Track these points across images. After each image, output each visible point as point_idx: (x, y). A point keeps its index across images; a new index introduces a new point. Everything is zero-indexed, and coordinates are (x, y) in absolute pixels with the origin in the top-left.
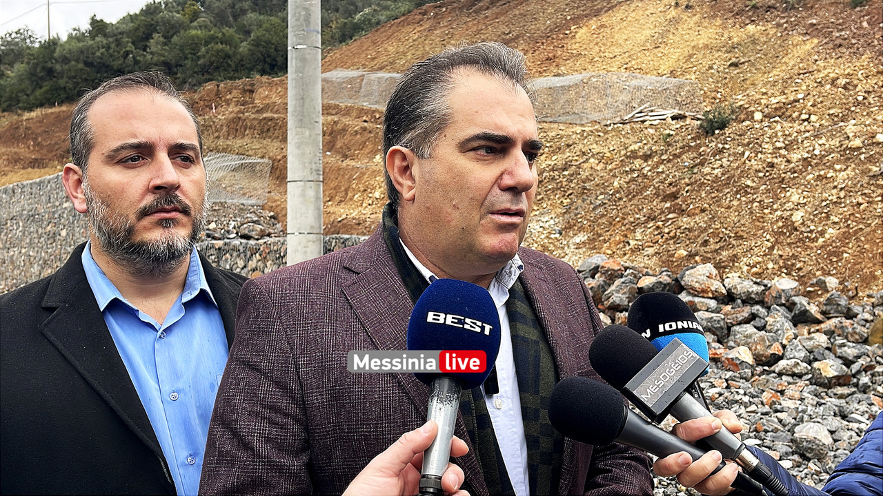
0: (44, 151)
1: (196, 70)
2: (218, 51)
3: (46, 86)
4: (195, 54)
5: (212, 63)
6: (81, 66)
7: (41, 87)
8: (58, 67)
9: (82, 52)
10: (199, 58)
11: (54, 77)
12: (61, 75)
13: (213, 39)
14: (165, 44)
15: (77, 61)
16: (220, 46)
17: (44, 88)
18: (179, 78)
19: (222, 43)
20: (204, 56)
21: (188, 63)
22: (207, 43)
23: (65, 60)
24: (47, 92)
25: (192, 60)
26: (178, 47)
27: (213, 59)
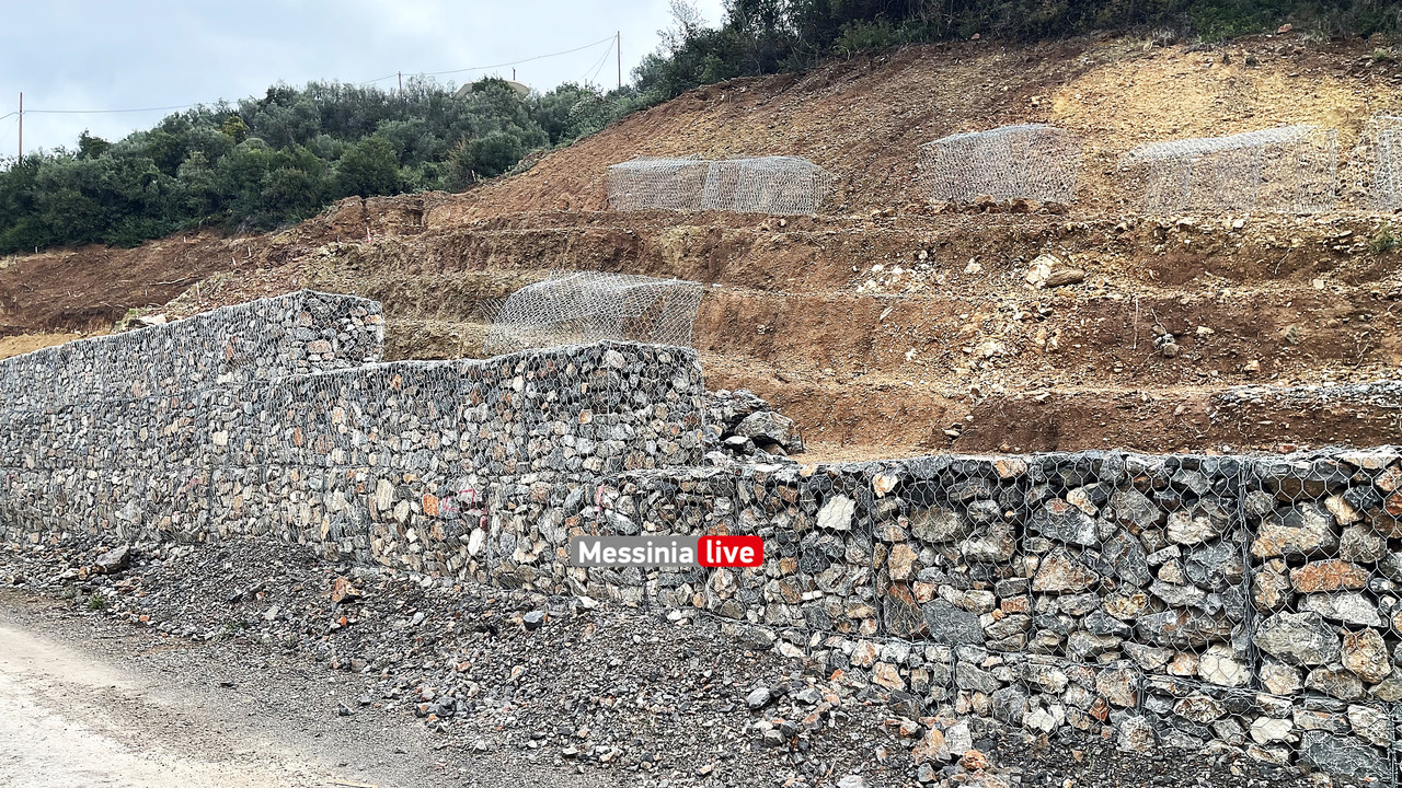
0: (23, 316)
1: (258, 203)
2: (290, 178)
3: (22, 223)
4: (255, 182)
5: (282, 195)
6: (77, 194)
7: (13, 225)
8: (42, 196)
9: (78, 174)
10: (262, 187)
11: (34, 210)
12: (46, 207)
13: (281, 161)
14: (209, 165)
15: (71, 187)
16: (293, 171)
17: (18, 227)
19: (296, 168)
20: (270, 185)
21: (245, 193)
22: (272, 168)
23: (52, 185)
24: (21, 232)
25: (251, 189)
26: (228, 171)
27: (283, 188)
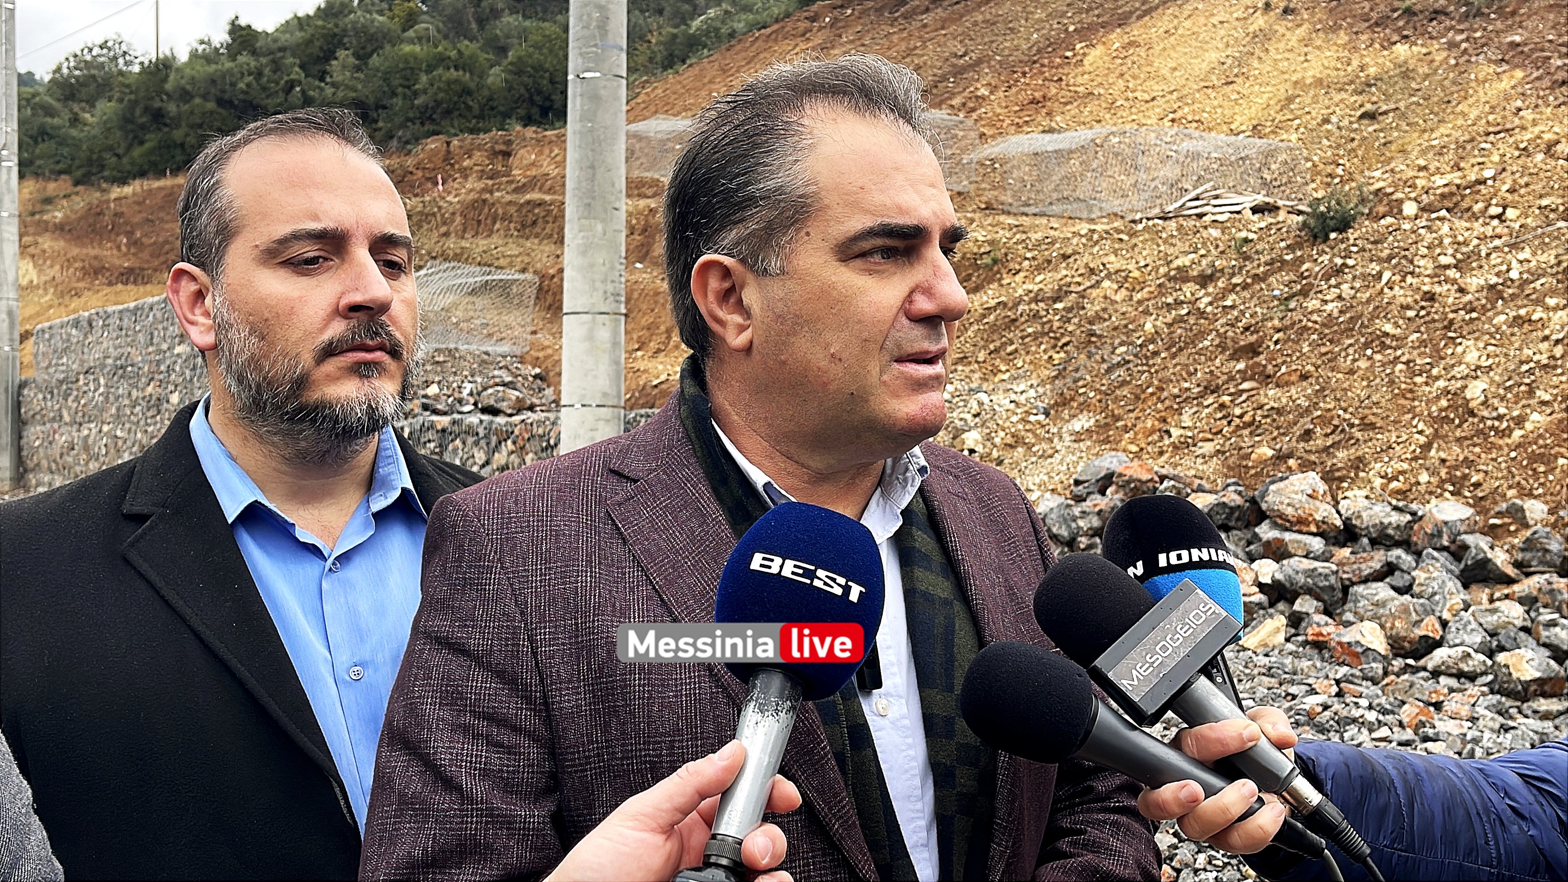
0: (145, 255)
1: (411, 115)
2: (449, 83)
3: (152, 140)
4: (409, 87)
5: (438, 103)
6: (211, 105)
7: (142, 143)
8: (172, 108)
9: (213, 82)
10: (416, 94)
11: (166, 125)
12: (176, 122)
13: (441, 60)
14: (358, 69)
15: (205, 97)
16: (453, 74)
17: (147, 145)
18: (380, 129)
19: (456, 68)
20: (425, 91)
21: (398, 102)
22: (430, 69)
23: (185, 95)
24: (151, 151)
25: (405, 97)
26: (380, 74)
27: (441, 95)
